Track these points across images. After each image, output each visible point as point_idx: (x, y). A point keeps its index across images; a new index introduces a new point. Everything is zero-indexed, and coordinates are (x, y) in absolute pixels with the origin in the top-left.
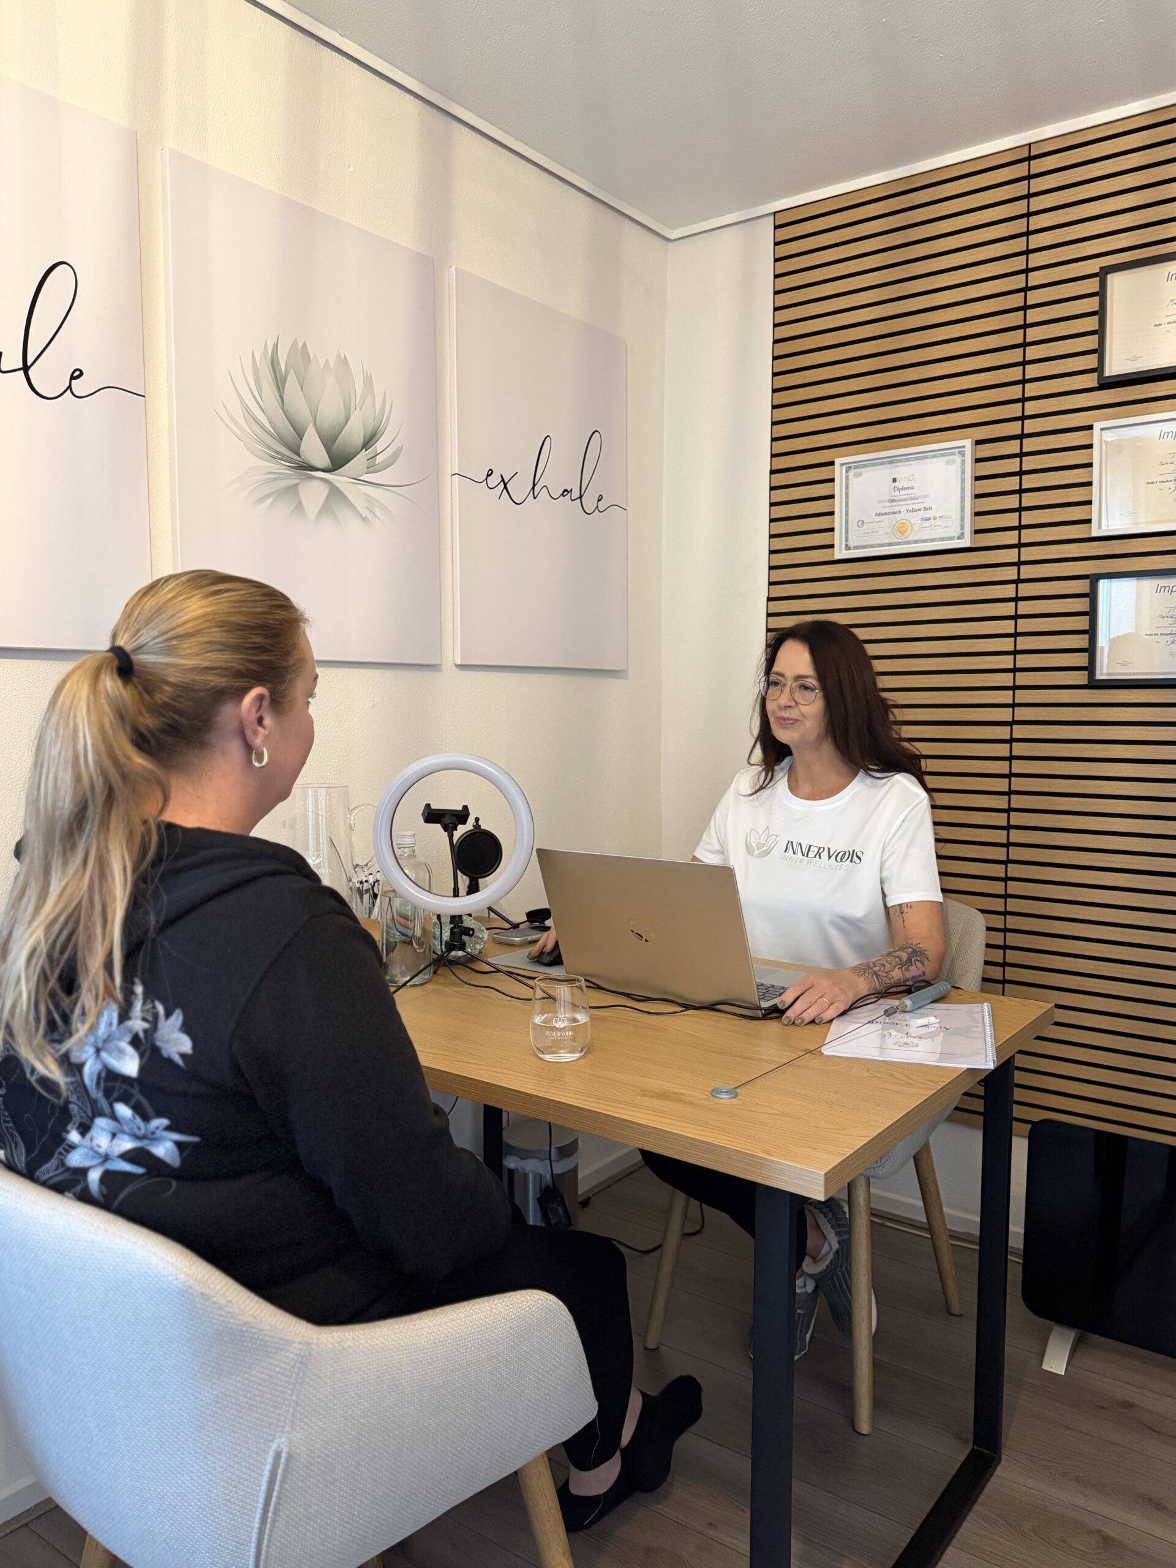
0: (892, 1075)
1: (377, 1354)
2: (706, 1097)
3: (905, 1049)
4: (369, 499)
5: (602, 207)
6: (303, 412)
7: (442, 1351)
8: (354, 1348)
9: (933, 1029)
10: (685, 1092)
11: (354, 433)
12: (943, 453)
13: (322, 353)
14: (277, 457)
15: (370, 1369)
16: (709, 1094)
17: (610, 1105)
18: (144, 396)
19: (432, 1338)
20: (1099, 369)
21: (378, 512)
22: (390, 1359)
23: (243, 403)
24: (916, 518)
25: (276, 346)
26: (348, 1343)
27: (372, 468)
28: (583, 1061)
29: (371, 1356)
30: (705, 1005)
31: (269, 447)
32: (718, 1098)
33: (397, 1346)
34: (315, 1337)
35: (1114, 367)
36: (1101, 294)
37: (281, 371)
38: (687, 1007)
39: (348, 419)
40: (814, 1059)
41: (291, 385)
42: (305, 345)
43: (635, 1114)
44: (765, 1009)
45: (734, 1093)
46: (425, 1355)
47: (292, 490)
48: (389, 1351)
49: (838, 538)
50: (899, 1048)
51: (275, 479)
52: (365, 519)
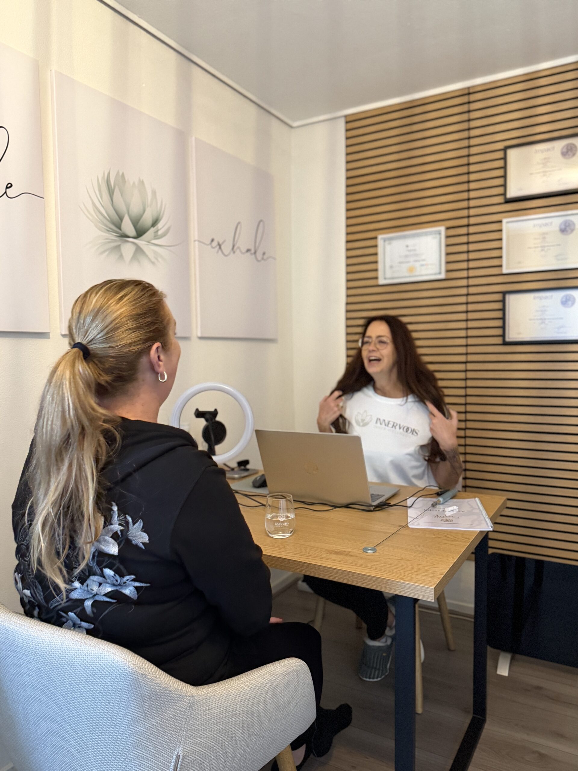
0: (446, 536)
1: (225, 698)
2: (361, 552)
3: (447, 522)
4: (155, 252)
5: (262, 111)
6: (122, 208)
7: (255, 693)
8: (214, 696)
9: (456, 512)
10: (350, 550)
11: (147, 219)
12: (431, 233)
13: (132, 178)
14: (109, 230)
15: (222, 707)
16: (362, 551)
17: (313, 559)
18: (43, 198)
19: (250, 687)
20: (505, 194)
21: (160, 259)
22: (231, 700)
23: (94, 204)
24: (417, 265)
25: (109, 174)
26: (211, 694)
27: (156, 237)
28: (292, 537)
29: (222, 700)
30: (344, 505)
31: (106, 226)
32: (366, 552)
33: (234, 693)
34: (195, 692)
35: (512, 193)
36: (505, 159)
37: (111, 187)
38: (336, 507)
39: (144, 211)
40: (406, 530)
41: (117, 194)
42: (123, 174)
43: (329, 563)
44: (374, 506)
45: (374, 549)
46: (247, 697)
47: (118, 247)
48: (230, 696)
49: (380, 274)
50: (444, 522)
51: (109, 242)
52: (153, 263)
